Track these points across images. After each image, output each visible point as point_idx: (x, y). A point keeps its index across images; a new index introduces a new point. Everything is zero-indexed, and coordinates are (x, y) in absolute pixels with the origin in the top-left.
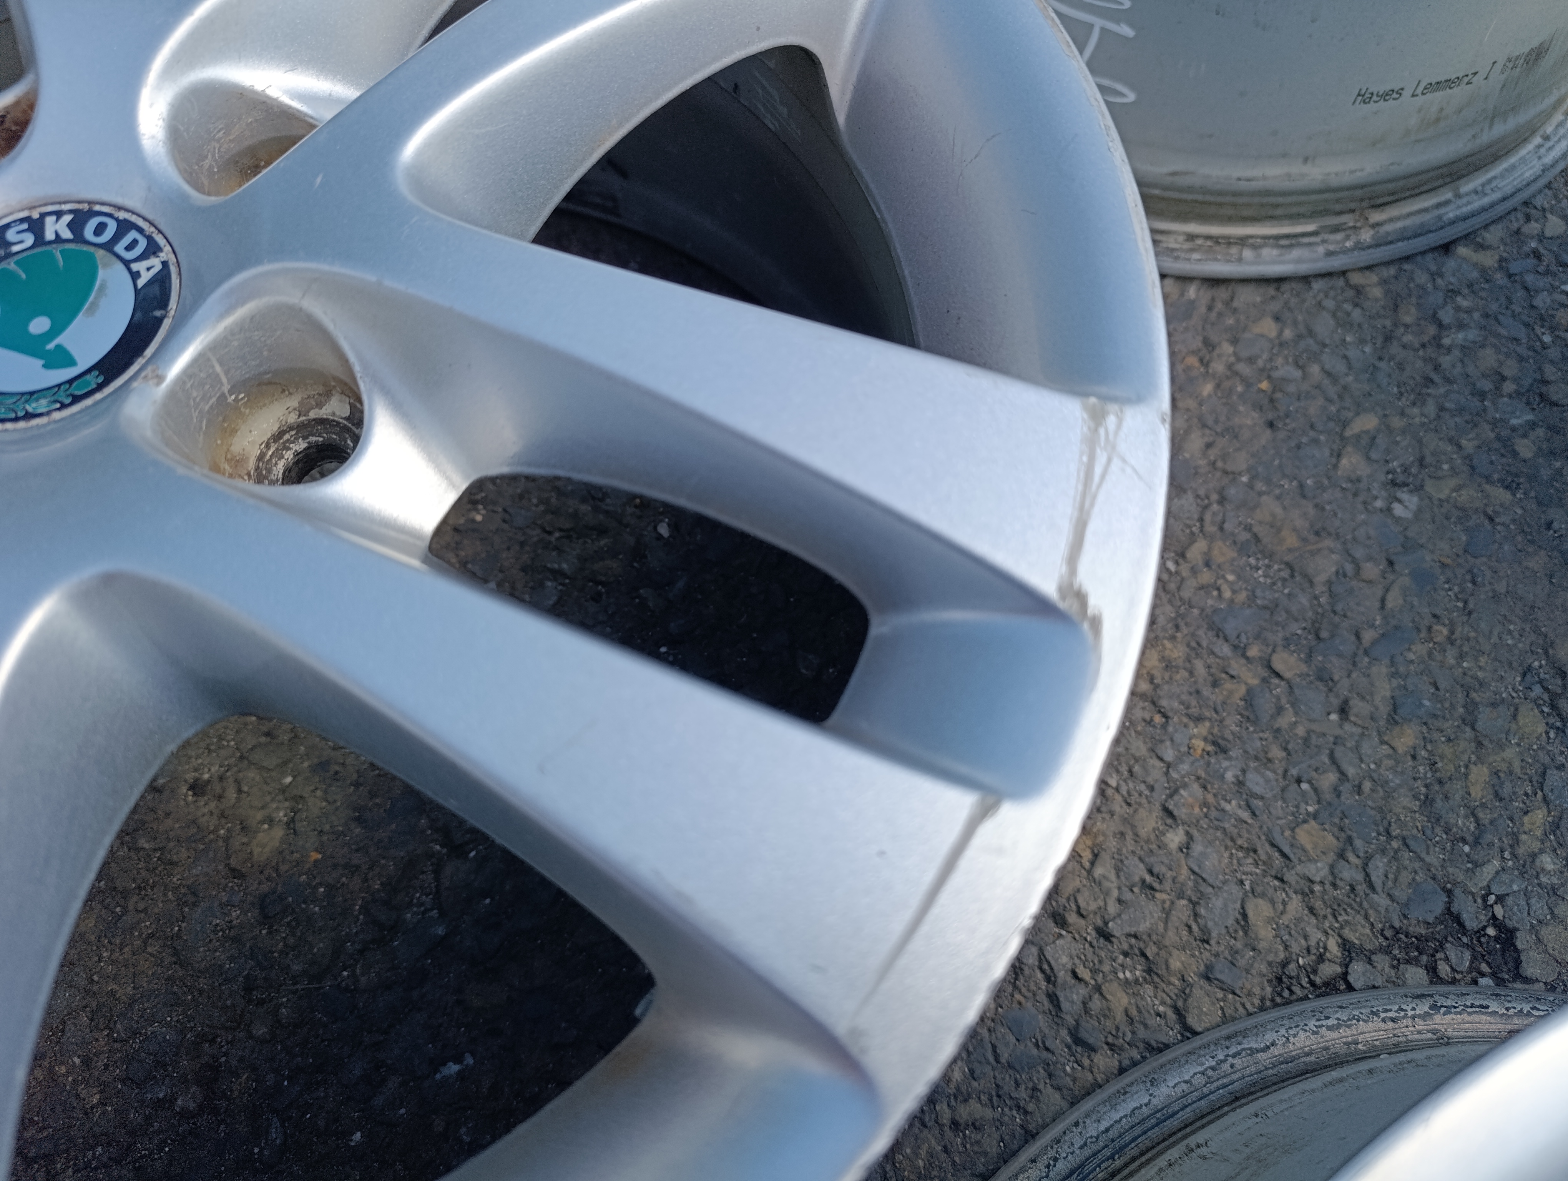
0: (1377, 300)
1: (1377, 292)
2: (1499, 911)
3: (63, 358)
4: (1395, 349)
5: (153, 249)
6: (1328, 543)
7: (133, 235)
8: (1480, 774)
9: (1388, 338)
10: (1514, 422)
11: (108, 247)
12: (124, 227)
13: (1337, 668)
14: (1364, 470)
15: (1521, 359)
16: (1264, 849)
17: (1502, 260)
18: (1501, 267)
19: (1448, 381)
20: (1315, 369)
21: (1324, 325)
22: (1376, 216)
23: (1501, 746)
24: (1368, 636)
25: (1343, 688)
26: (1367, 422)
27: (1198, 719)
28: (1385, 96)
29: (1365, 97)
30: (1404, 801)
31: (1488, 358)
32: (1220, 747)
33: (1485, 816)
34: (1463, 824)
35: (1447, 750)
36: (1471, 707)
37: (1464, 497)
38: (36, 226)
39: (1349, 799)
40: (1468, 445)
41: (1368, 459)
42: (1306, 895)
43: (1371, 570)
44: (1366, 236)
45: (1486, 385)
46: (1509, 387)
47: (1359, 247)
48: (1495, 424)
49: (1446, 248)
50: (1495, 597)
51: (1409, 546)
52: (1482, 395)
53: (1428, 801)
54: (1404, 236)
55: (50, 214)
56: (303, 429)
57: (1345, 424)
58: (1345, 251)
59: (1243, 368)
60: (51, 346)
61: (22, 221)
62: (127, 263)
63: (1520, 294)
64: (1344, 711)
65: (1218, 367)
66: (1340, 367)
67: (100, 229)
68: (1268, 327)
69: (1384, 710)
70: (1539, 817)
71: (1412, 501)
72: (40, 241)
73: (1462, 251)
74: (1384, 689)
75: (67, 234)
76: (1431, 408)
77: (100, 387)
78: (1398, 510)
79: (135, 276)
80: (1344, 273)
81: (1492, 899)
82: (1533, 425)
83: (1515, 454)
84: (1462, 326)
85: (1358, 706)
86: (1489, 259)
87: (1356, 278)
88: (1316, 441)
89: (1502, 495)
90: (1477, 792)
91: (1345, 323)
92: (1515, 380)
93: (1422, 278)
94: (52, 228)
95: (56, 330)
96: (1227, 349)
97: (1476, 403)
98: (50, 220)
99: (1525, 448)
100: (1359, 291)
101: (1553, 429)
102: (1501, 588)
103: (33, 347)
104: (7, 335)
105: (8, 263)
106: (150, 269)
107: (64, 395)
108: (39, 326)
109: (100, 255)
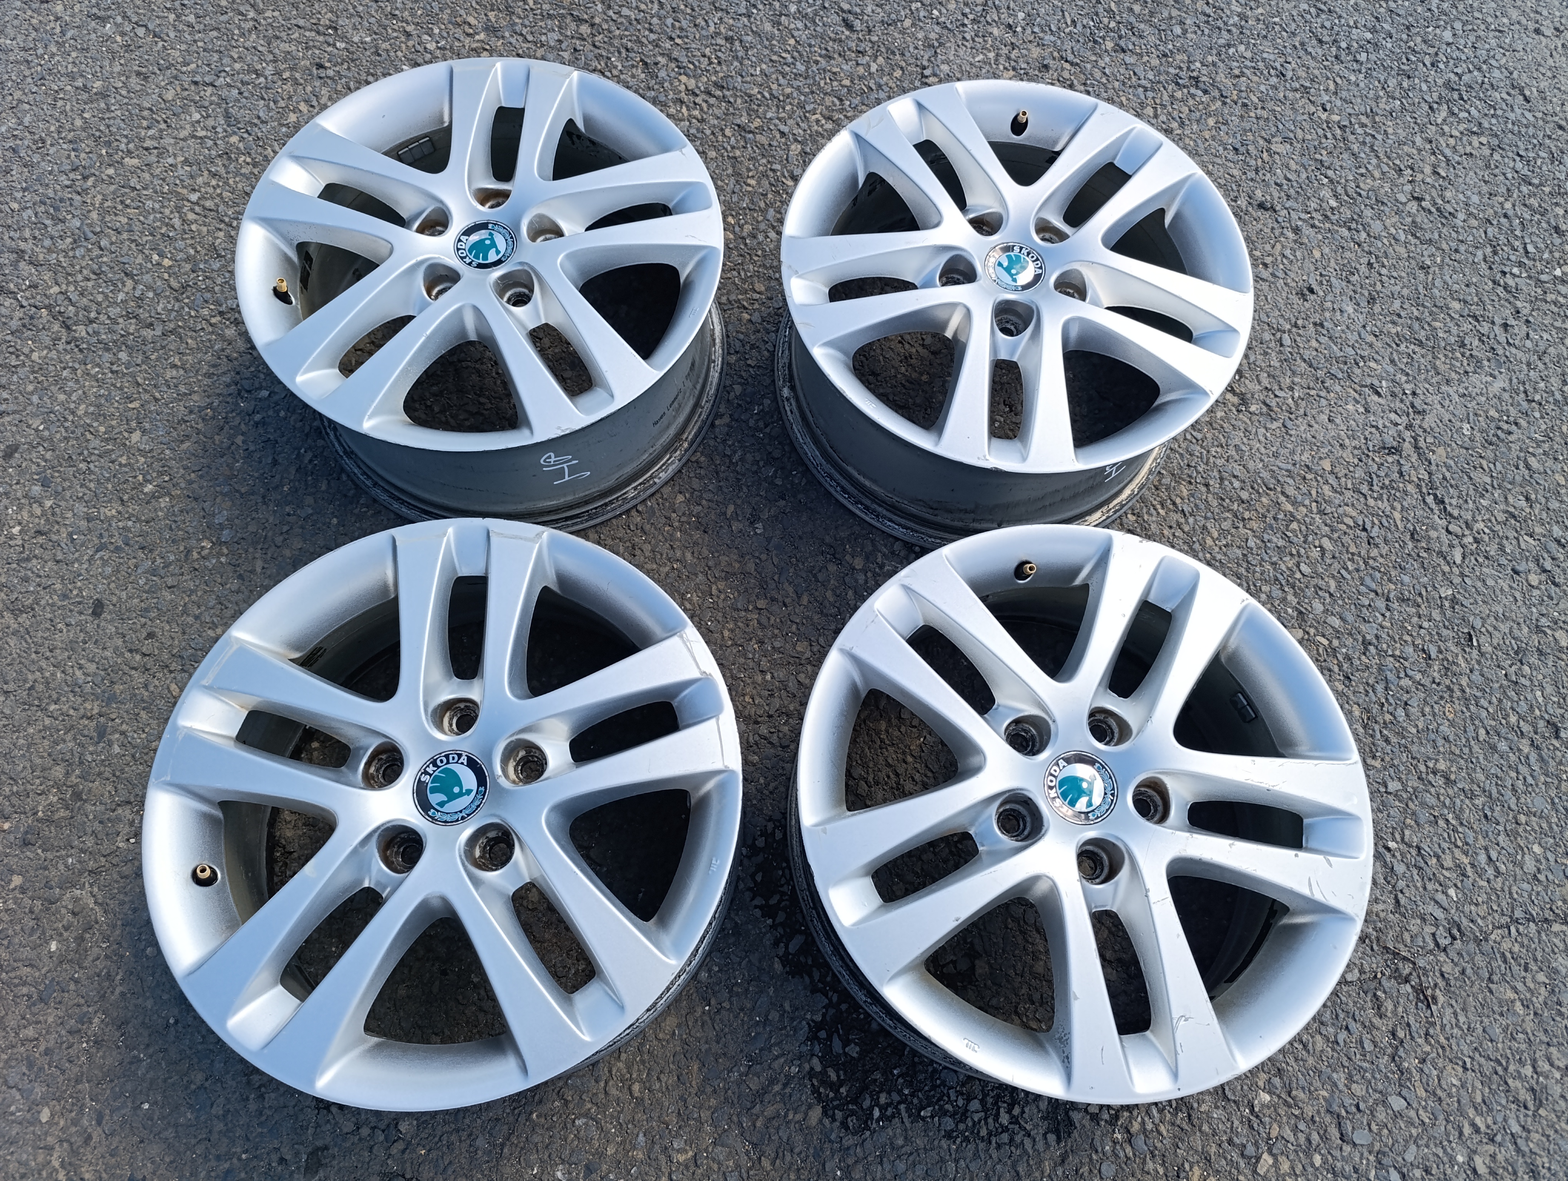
0: (705, 461)
1: (703, 459)
3: (469, 792)
4: (721, 475)
5: (460, 756)
6: (748, 557)
7: (451, 756)
8: (829, 594)
9: (717, 473)
10: (770, 474)
11: (448, 763)
12: (447, 756)
13: (774, 594)
14: (741, 526)
15: (759, 450)
16: (792, 660)
17: (731, 415)
18: (732, 420)
19: (744, 475)
20: (704, 502)
21: (696, 484)
22: (684, 437)
23: (829, 581)
24: (776, 578)
25: (780, 599)
26: (731, 508)
27: (751, 639)
28: (661, 418)
29: (656, 423)
30: (816, 617)
31: (749, 457)
32: (761, 642)
33: (837, 605)
34: (833, 611)
35: (817, 594)
36: (815, 576)
37: (772, 513)
38: (426, 773)
39: (802, 629)
40: (763, 493)
41: (739, 520)
42: (810, 663)
43: (764, 557)
44: (686, 445)
45: (755, 468)
46: (761, 464)
47: (686, 451)
48: (765, 480)
49: (713, 425)
50: (801, 538)
51: (769, 540)
52: (756, 472)
53: (822, 612)
54: (696, 436)
57: (725, 514)
58: (683, 455)
59: (684, 519)
60: (464, 791)
61: (421, 774)
62: (457, 763)
63: (744, 425)
64: (785, 605)
65: (676, 524)
66: (709, 496)
67: (442, 761)
68: (680, 498)
69: (794, 596)
70: (850, 593)
71: (760, 525)
72: (430, 775)
73: (717, 422)
74: (790, 590)
75: (435, 769)
76: (745, 489)
77: (486, 789)
78: (758, 531)
79: (462, 764)
80: (688, 462)
82: (776, 472)
83: (777, 485)
84: (735, 452)
85: (787, 601)
86: (726, 419)
87: (693, 459)
88: (721, 527)
89: (782, 503)
90: (831, 599)
91: (701, 478)
92: (762, 459)
93: (712, 443)
94: (430, 770)
95: (461, 788)
96: (674, 515)
97: (756, 478)
98: (427, 769)
99: (779, 482)
100: (697, 462)
101: (782, 468)
102: (800, 533)
103: (461, 794)
104: (452, 797)
105: (430, 785)
106: (464, 759)
107: (480, 797)
108: (456, 790)
109: (448, 766)
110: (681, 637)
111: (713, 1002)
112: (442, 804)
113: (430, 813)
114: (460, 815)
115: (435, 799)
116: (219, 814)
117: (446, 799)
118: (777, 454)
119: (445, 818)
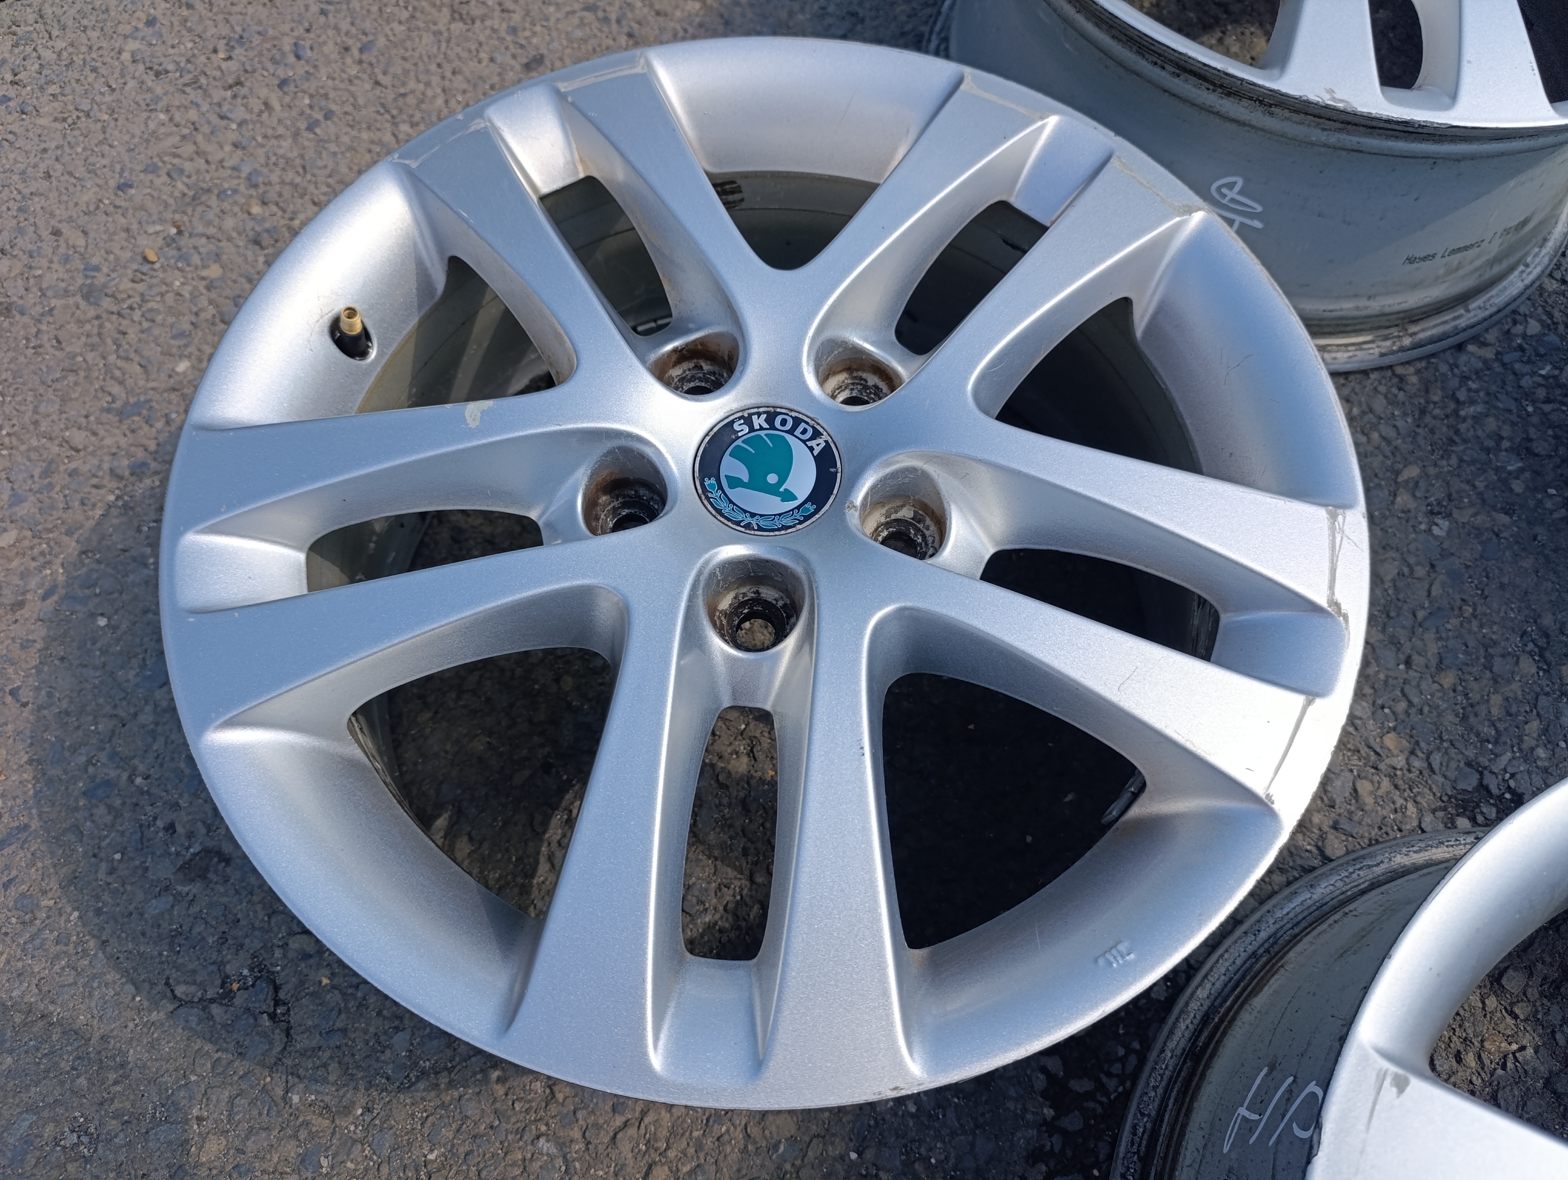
0: (1414, 385)
1: (1414, 379)
2: (1512, 783)
3: (788, 496)
4: (1428, 419)
5: (816, 434)
6: (1392, 554)
7: (803, 426)
8: (1496, 700)
9: (1423, 412)
10: (1510, 468)
11: (791, 432)
12: (797, 422)
13: (1402, 636)
14: (1412, 505)
15: (1513, 424)
16: (1364, 751)
17: (1498, 353)
18: (1497, 359)
19: (1465, 441)
20: (1375, 436)
21: (1379, 404)
22: (1413, 329)
23: (1509, 682)
24: (1421, 614)
25: (1407, 648)
26: (1412, 472)
28: (1424, 259)
29: (1411, 260)
30: (1450, 717)
31: (1491, 424)
33: (1501, 726)
34: (1488, 731)
35: (1475, 685)
36: (1489, 657)
37: (1479, 520)
38: (748, 421)
39: (1415, 718)
40: (1480, 485)
41: (1414, 496)
42: (1392, 777)
43: (1420, 571)
44: (1407, 341)
45: (1490, 443)
46: (1506, 444)
47: (1402, 349)
48: (1497, 470)
49: (1460, 347)
50: (1502, 587)
51: (1445, 554)
52: (1488, 451)
53: (1464, 718)
54: (1432, 341)
55: (754, 414)
56: (887, 525)
57: (1398, 473)
58: (1392, 353)
60: (781, 490)
61: (740, 418)
62: (804, 442)
63: (1511, 377)
64: (1408, 663)
66: (1391, 433)
67: (784, 422)
69: (1434, 662)
70: (1534, 726)
71: (1445, 524)
72: (752, 429)
73: (1471, 348)
74: (1433, 648)
75: (766, 426)
76: (1454, 461)
77: (816, 511)
78: (1436, 531)
79: (811, 449)
80: (1390, 367)
81: (1507, 776)
82: (1522, 470)
83: (1511, 490)
84: (1472, 402)
85: (1417, 660)
86: (1489, 353)
87: (1399, 370)
88: (1379, 486)
89: (1504, 519)
90: (1495, 711)
91: (1392, 402)
92: (1510, 439)
93: (1444, 368)
94: (757, 422)
95: (782, 480)
97: (1483, 457)
98: (755, 417)
99: (1518, 486)
100: (1401, 379)
101: (1536, 473)
102: (1506, 580)
103: (773, 490)
104: (757, 484)
105: (739, 442)
106: (818, 445)
107: (798, 516)
108: (772, 478)
109: (788, 437)
110: (1333, 517)
111: (869, 1154)
112: (735, 482)
113: (707, 482)
114: (749, 520)
115: (730, 466)
116: (440, 280)
117: (746, 479)
118: (1541, 447)
119: (723, 505)
